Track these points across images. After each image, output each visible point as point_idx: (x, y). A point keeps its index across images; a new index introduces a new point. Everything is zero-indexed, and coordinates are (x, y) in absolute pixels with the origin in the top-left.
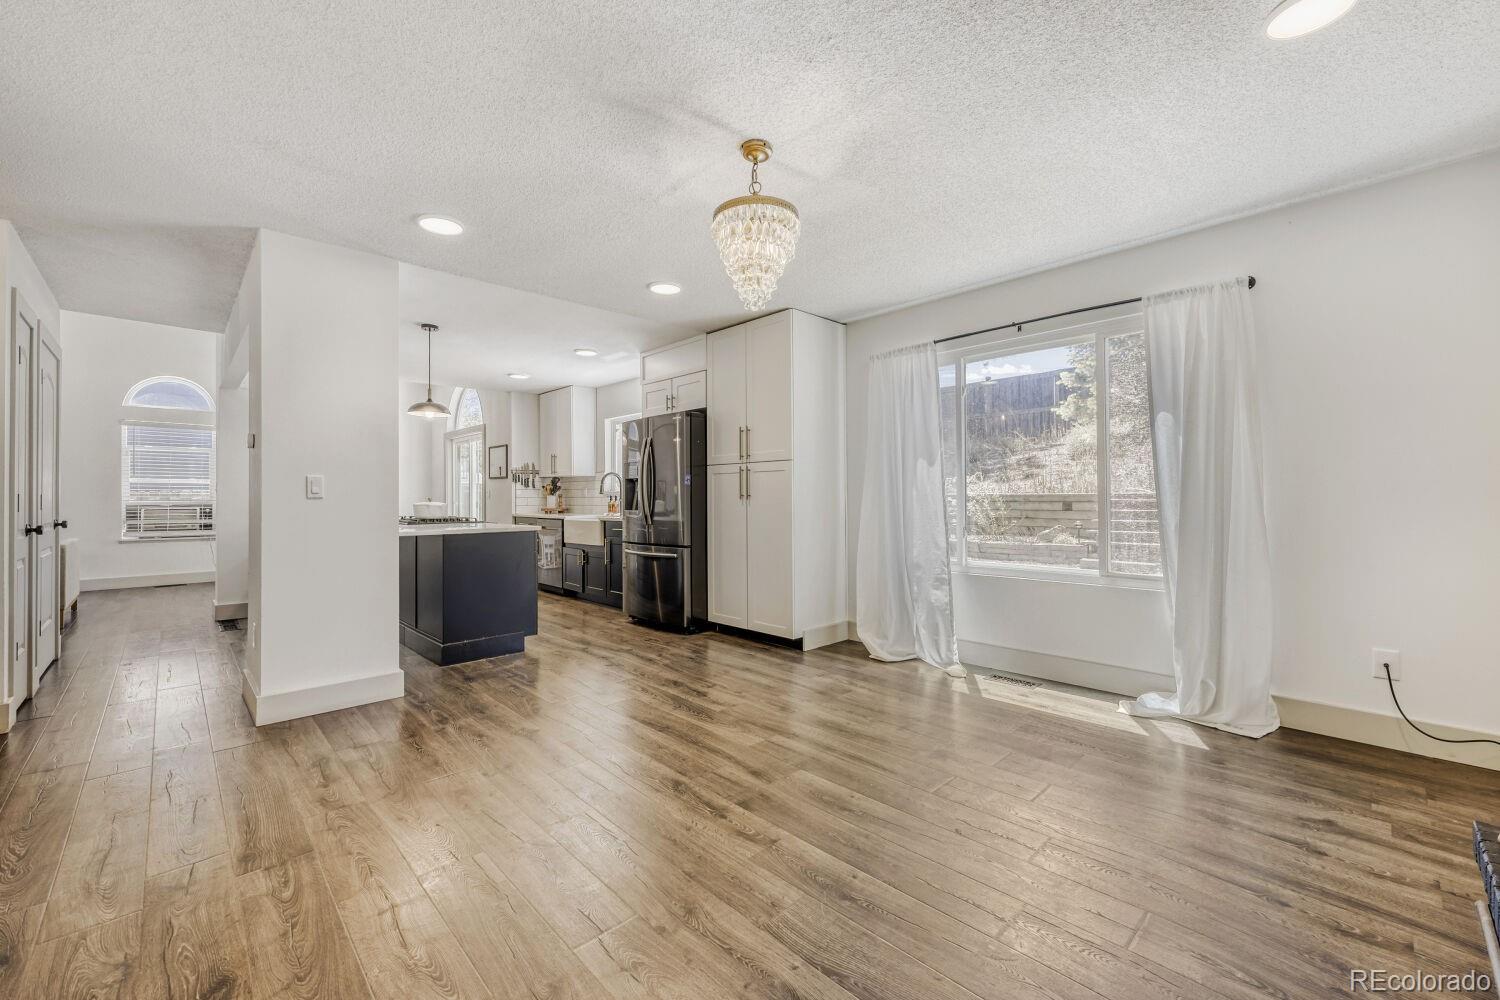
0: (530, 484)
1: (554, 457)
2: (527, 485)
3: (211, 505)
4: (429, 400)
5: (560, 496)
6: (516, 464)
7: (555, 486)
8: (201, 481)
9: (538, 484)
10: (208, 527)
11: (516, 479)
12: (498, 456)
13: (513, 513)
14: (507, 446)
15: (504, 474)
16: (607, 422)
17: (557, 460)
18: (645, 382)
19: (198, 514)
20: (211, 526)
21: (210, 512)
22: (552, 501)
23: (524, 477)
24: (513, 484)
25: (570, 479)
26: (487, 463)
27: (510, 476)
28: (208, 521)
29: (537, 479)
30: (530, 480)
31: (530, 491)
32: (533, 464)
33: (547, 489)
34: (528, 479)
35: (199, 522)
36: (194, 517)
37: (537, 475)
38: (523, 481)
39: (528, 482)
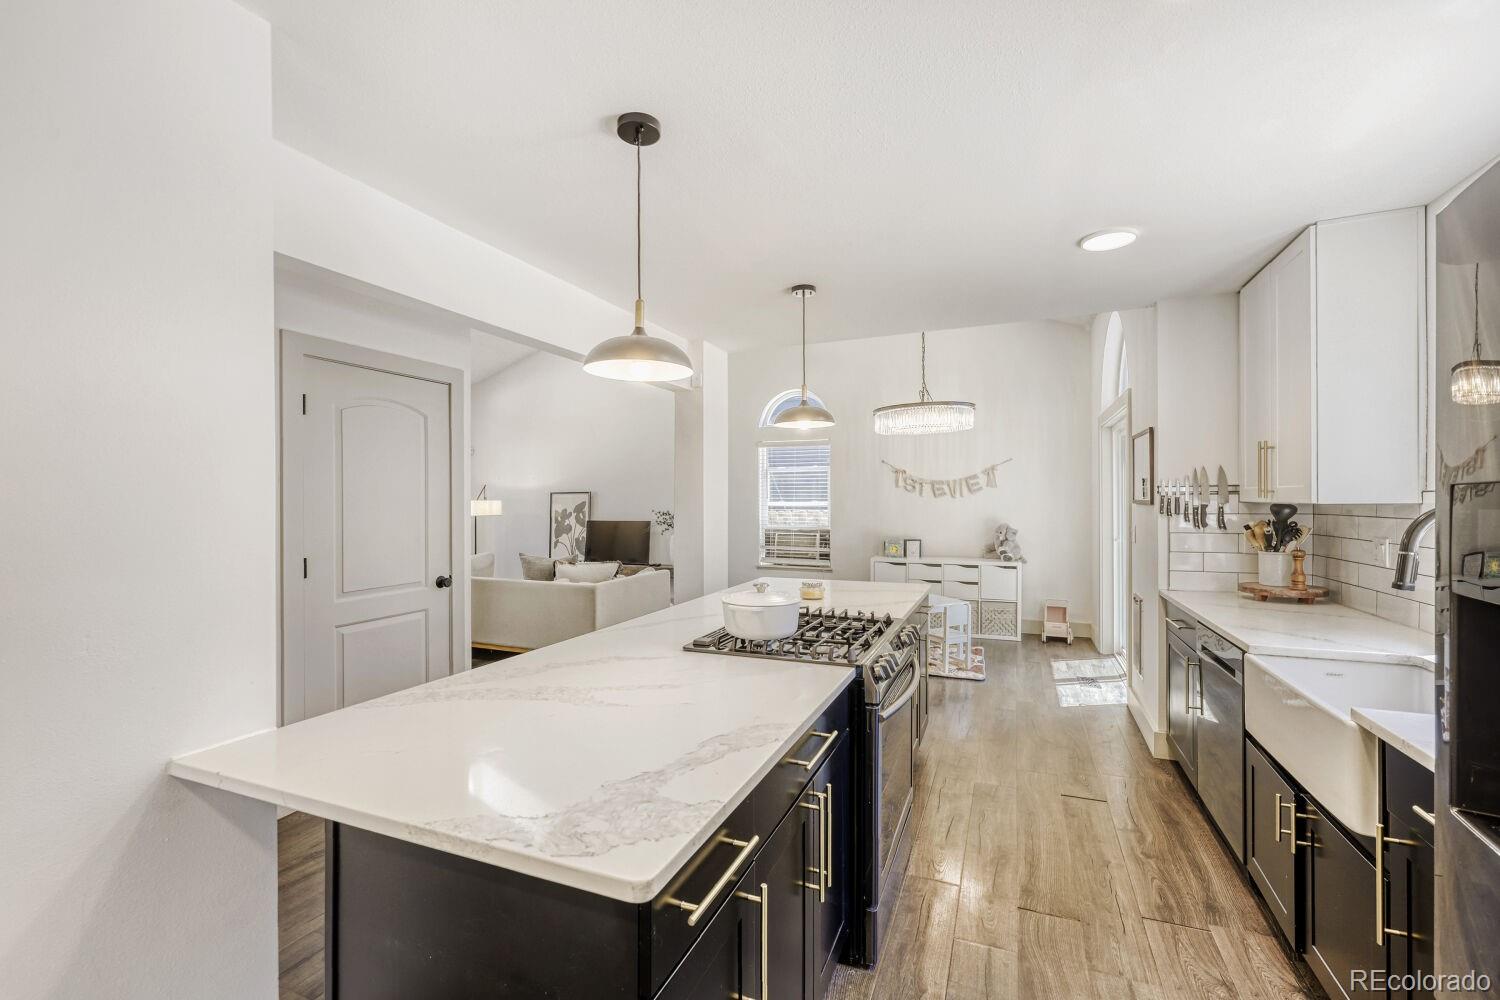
0: (1212, 520)
1: (1264, 449)
2: (1201, 523)
3: (828, 532)
5: (1298, 556)
7: (1280, 525)
8: (821, 503)
9: (1233, 520)
10: (826, 556)
11: (1168, 511)
12: (1142, 455)
13: (1162, 586)
14: (1152, 432)
15: (1148, 498)
19: (818, 541)
20: (828, 555)
21: (828, 540)
22: (1274, 568)
23: (1194, 501)
26: (1131, 467)
27: (1156, 500)
28: (826, 550)
29: (1229, 508)
30: (1212, 511)
31: (1206, 536)
32: (1221, 471)
33: (1254, 535)
34: (1204, 507)
35: (818, 550)
36: (814, 544)
37: (1233, 498)
38: (1191, 511)
39: (1204, 514)
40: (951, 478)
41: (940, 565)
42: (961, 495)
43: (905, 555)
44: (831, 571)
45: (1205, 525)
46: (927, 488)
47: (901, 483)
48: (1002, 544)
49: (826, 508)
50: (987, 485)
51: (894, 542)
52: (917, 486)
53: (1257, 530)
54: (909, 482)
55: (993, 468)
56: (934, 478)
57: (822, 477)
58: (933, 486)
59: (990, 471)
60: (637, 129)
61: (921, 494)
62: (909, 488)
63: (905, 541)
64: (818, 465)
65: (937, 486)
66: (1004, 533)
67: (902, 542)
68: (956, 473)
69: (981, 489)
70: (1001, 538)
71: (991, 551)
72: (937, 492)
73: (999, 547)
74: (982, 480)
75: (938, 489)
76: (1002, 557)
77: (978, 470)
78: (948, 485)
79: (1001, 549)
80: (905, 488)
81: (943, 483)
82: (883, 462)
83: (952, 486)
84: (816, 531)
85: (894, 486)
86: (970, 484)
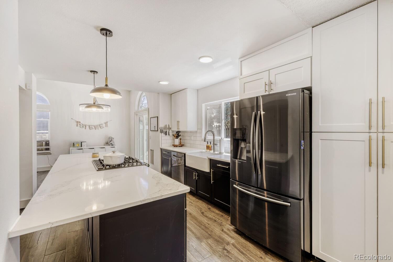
0: (168, 134)
1: (178, 122)
2: (166, 134)
3: (49, 141)
4: (106, 85)
5: (180, 139)
6: (161, 125)
7: (178, 134)
8: (46, 132)
9: (171, 134)
10: (48, 149)
11: (162, 132)
12: (154, 121)
13: (160, 147)
14: (158, 117)
15: (156, 129)
16: (203, 105)
17: (180, 123)
18: (242, 77)
19: (44, 144)
20: (49, 149)
21: (49, 144)
22: (177, 141)
23: (165, 130)
24: (160, 134)
25: (185, 132)
26: (150, 124)
27: (159, 130)
28: (48, 147)
29: (170, 132)
30: (168, 132)
31: (167, 137)
32: (169, 125)
33: (174, 136)
34: (167, 131)
35: (44, 147)
36: (43, 145)
37: (170, 130)
38: (165, 132)
39: (167, 133)
40: (95, 125)
41: (94, 148)
42: (98, 129)
43: (81, 146)
44: (51, 154)
45: (167, 135)
46: (87, 127)
47: (79, 125)
48: (110, 142)
49: (48, 133)
50: (106, 126)
51: (77, 143)
52: (84, 126)
53: (175, 135)
54: (81, 125)
55: (107, 122)
56: (90, 124)
57: (46, 122)
58: (89, 126)
59: (106, 123)
60: (106, 32)
61: (85, 128)
62: (81, 127)
63: (81, 142)
64: (43, 118)
65: (90, 127)
66: (111, 139)
67: (80, 143)
68: (96, 123)
69: (103, 127)
70: (110, 140)
71: (107, 144)
72: (91, 128)
73: (109, 143)
74: (104, 125)
75: (91, 127)
76: (111, 145)
77: (103, 122)
78: (94, 126)
79: (110, 143)
80: (80, 127)
81: (92, 126)
82: (72, 119)
83: (95, 127)
84: (44, 141)
85: (76, 126)
86: (100, 126)
